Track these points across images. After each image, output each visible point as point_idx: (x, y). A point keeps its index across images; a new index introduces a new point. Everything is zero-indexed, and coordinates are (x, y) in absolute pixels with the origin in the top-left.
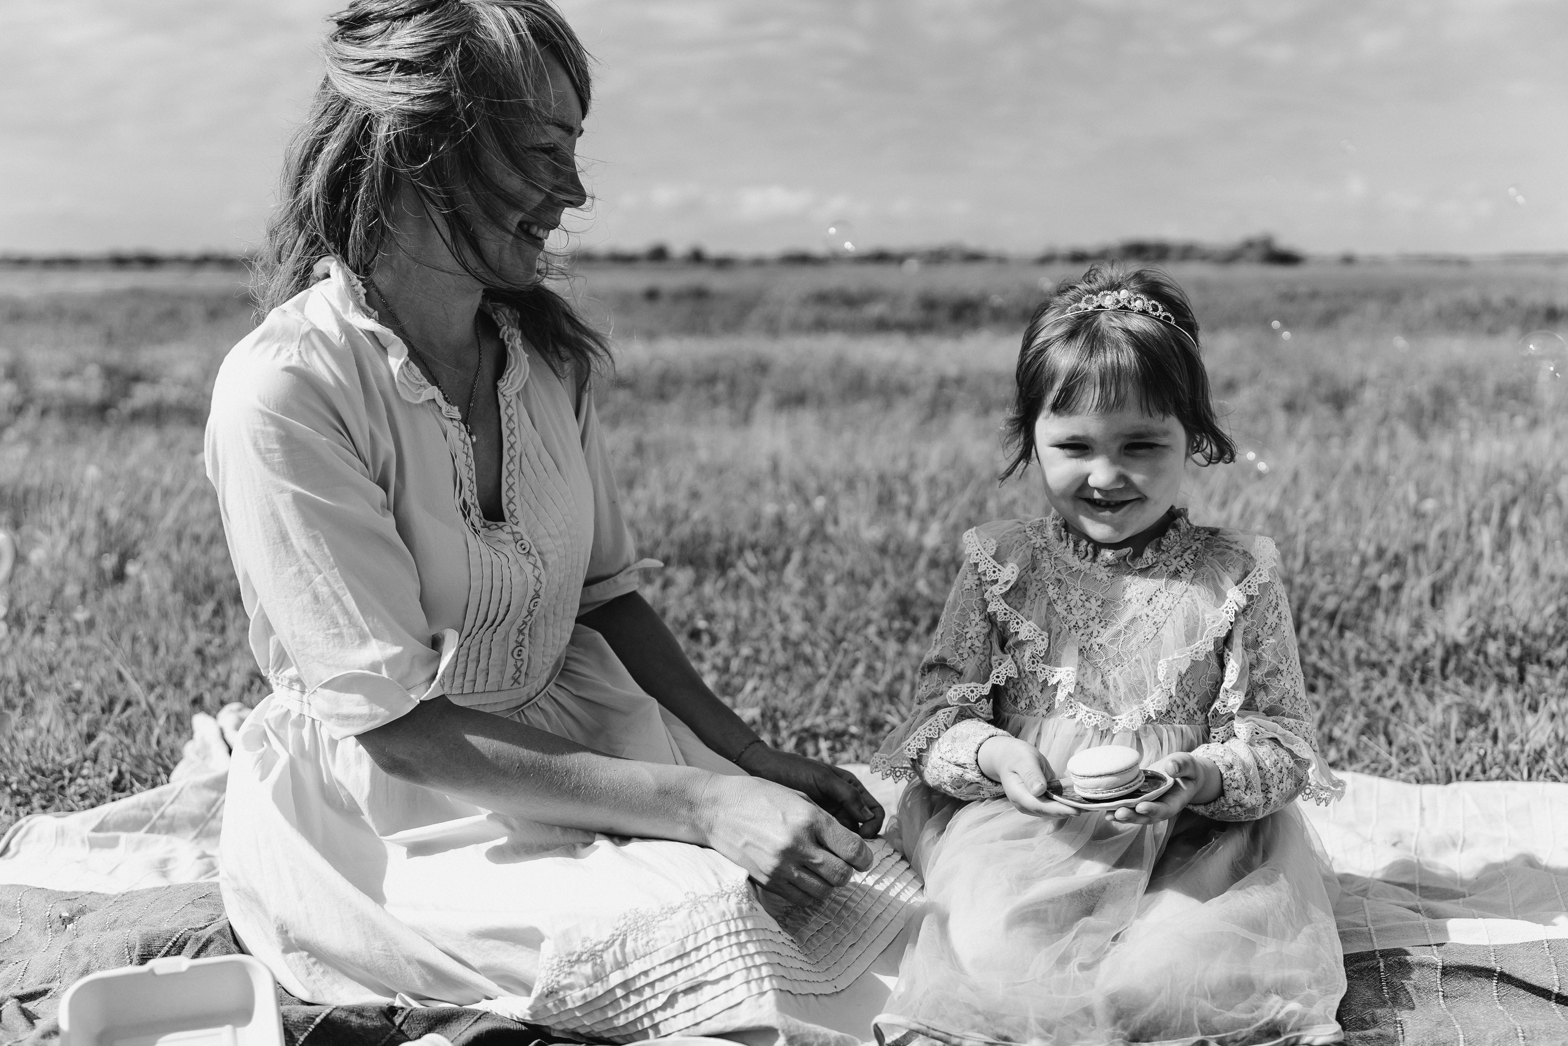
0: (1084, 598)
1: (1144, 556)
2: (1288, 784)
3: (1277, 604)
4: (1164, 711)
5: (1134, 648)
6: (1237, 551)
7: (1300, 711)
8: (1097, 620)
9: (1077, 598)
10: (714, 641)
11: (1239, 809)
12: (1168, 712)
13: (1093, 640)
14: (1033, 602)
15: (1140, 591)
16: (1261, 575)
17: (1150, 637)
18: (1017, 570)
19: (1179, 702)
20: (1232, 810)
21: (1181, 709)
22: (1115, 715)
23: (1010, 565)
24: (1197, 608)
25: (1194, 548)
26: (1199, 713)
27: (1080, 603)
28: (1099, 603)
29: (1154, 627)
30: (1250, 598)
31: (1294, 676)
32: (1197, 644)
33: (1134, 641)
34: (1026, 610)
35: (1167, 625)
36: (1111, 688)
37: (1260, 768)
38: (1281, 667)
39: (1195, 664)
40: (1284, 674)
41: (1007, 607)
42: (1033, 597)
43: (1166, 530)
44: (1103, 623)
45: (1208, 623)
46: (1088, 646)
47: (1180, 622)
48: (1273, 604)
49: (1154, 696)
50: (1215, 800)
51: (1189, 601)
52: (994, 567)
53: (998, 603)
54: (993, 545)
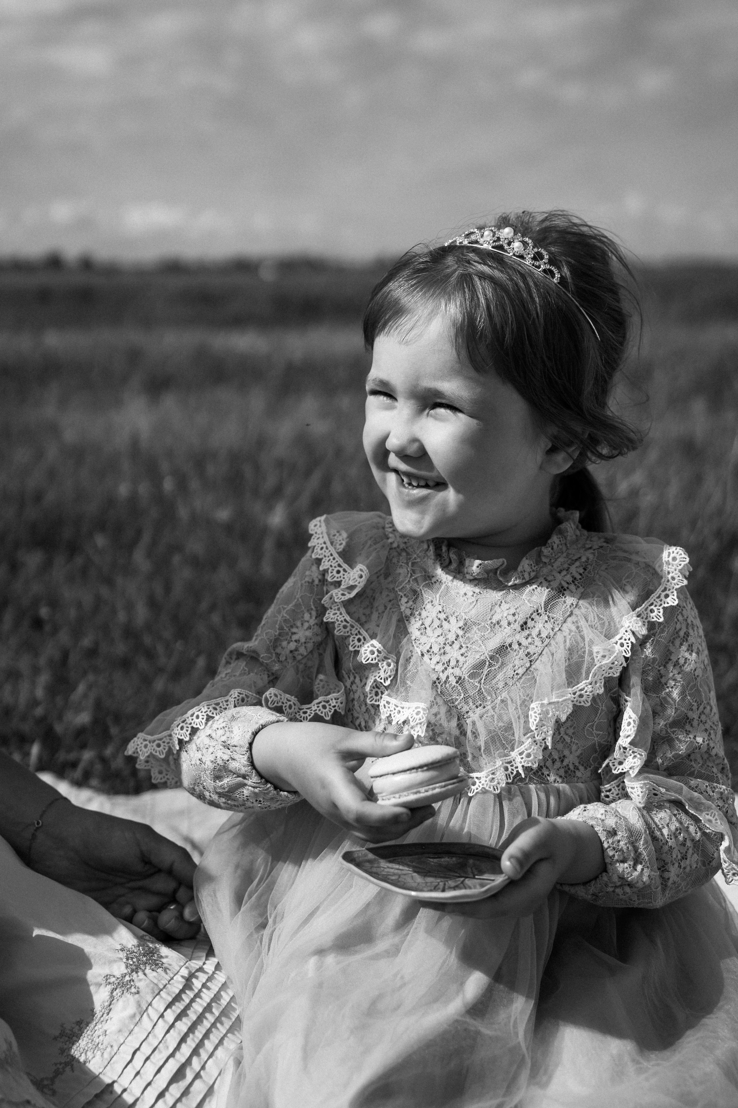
0: (442, 616)
1: (520, 568)
2: (693, 860)
3: (687, 634)
4: (535, 766)
5: (501, 685)
6: (637, 564)
7: (715, 770)
8: (456, 646)
9: (434, 615)
10: (55, 630)
11: (627, 889)
12: (540, 768)
13: (450, 671)
14: (380, 616)
15: (512, 611)
16: (667, 596)
17: (521, 671)
18: (366, 573)
19: (556, 756)
20: (618, 891)
21: (558, 764)
22: (473, 771)
23: (360, 566)
24: (583, 638)
25: (584, 559)
26: (581, 768)
27: (437, 623)
28: (461, 624)
29: (527, 660)
30: (652, 626)
31: (707, 726)
32: (581, 685)
33: (500, 676)
34: (372, 625)
35: (544, 658)
36: (469, 734)
37: (654, 838)
38: (690, 714)
39: (577, 710)
40: (695, 723)
41: (348, 618)
42: (381, 608)
43: (549, 537)
44: (463, 650)
45: (597, 658)
46: (443, 677)
47: (561, 654)
48: (682, 633)
49: (522, 748)
50: (596, 878)
51: (574, 628)
52: (339, 566)
53: (338, 612)
54: (342, 539)
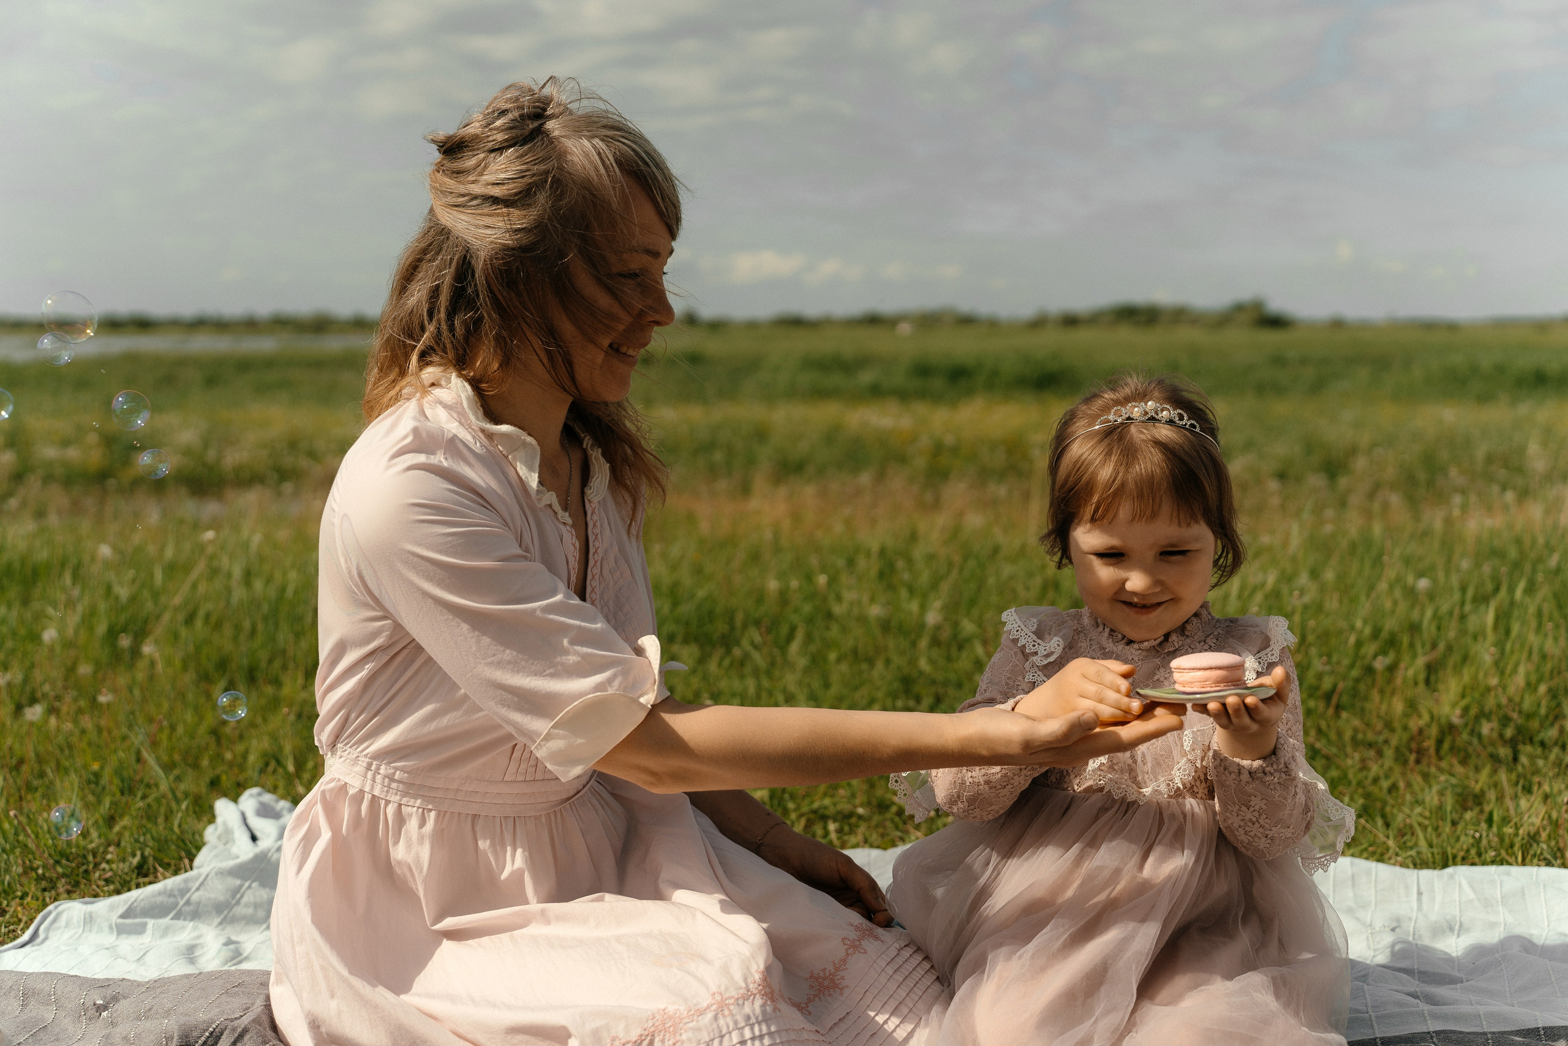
1: (1171, 640)
4: (1190, 783)
6: (1256, 630)
12: (1193, 787)
16: (1272, 654)
18: (1062, 643)
19: (1202, 777)
22: (1143, 788)
23: (1056, 639)
36: (1139, 762)
49: (1180, 765)
52: (1034, 641)
53: (1036, 675)
54: (1033, 624)
